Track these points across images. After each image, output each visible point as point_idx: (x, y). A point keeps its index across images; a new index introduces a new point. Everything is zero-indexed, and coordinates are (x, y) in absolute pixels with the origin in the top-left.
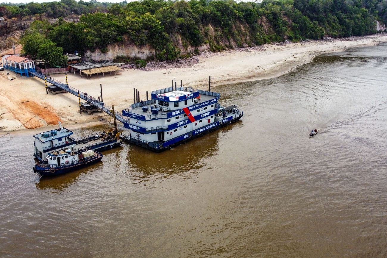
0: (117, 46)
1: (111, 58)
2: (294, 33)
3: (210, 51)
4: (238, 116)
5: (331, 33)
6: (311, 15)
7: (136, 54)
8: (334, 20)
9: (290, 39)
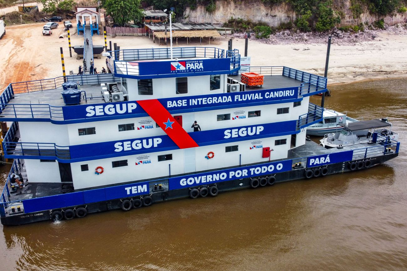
0: (232, 3)
1: (220, 21)
7: (262, 18)
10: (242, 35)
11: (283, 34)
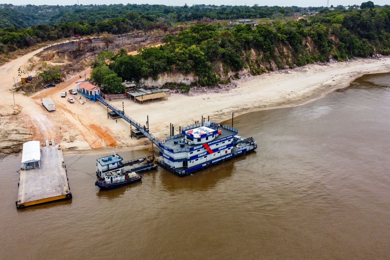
0: (166, 75)
1: (160, 84)
2: (341, 52)
3: (250, 75)
4: (252, 148)
5: (381, 50)
6: (362, 32)
7: (182, 81)
8: (386, 36)
9: (335, 58)
10: (174, 91)
11: (194, 89)
